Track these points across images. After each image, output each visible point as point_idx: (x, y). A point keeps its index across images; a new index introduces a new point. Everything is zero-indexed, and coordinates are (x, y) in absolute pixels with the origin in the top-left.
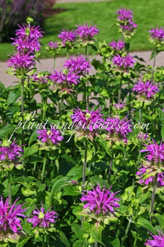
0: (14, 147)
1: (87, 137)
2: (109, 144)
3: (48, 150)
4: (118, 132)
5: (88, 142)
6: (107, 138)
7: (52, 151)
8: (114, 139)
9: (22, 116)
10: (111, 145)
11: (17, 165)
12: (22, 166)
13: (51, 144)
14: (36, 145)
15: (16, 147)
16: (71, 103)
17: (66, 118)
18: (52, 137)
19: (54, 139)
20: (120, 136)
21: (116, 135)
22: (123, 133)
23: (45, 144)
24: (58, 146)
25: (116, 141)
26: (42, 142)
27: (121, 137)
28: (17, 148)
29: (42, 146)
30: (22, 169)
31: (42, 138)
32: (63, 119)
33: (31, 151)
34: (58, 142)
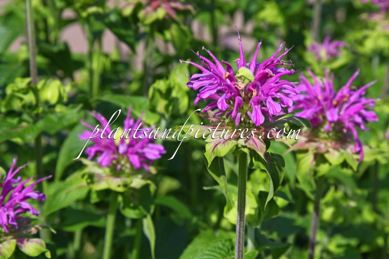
0: (14, 185)
1: (244, 144)
2: (307, 161)
3: (121, 189)
4: (333, 125)
5: (249, 161)
6: (302, 144)
7: (131, 191)
8: (322, 146)
9: (31, 88)
10: (314, 163)
11: (25, 242)
12: (41, 244)
13: (127, 171)
14: (83, 176)
15: (19, 185)
16: (178, 43)
17: (169, 90)
18: (131, 150)
19: (137, 153)
20: (340, 135)
21: (328, 132)
22: (351, 125)
23: (107, 170)
24: (147, 176)
25: (328, 152)
26: (100, 165)
27: (342, 138)
28: (23, 188)
29: (100, 178)
30: (43, 254)
31: (98, 153)
32: (160, 91)
33: (67, 193)
34: (149, 162)
